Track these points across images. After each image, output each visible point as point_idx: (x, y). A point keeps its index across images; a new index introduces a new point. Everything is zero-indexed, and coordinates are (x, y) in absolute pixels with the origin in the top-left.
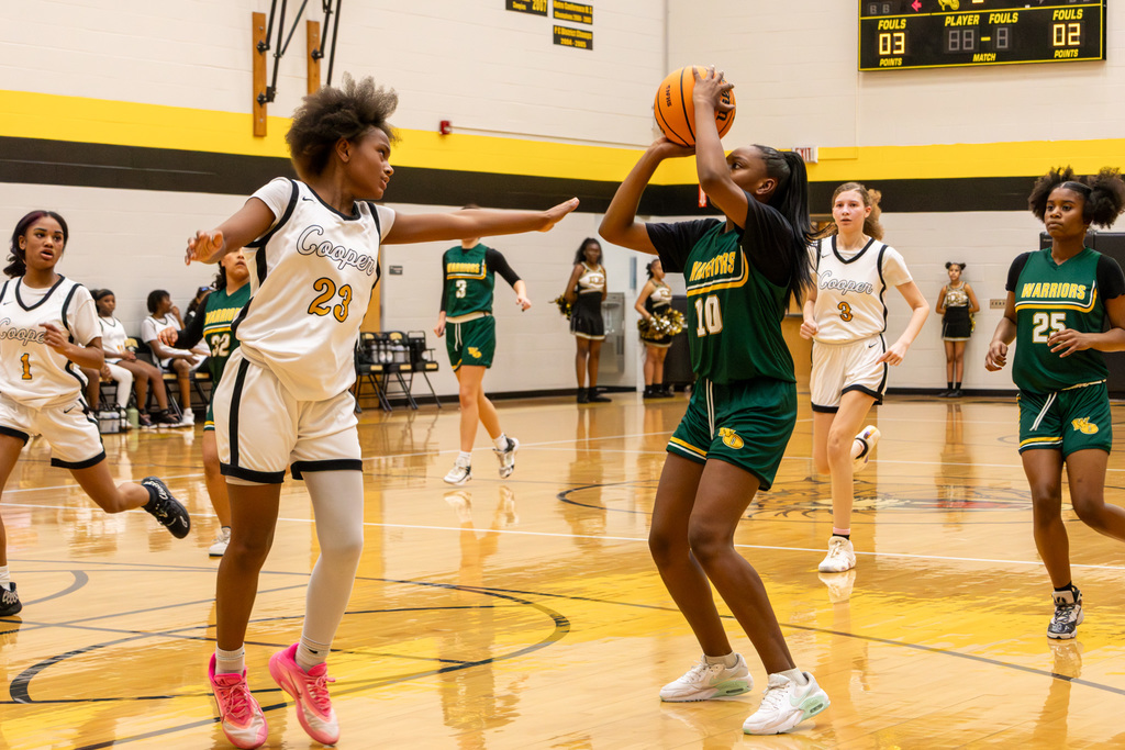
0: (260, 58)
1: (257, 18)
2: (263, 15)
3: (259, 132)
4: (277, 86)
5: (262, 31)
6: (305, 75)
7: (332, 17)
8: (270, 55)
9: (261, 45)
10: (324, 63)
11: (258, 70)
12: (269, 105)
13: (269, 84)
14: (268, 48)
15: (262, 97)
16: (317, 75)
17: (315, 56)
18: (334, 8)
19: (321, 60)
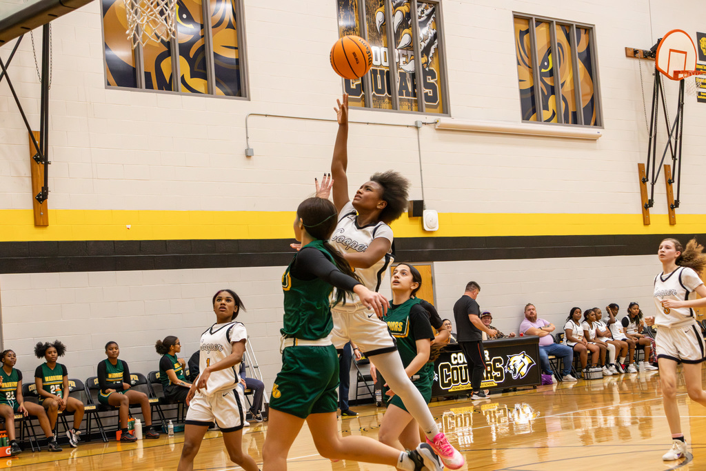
0: (643, 186)
1: (640, 166)
2: (643, 165)
3: (646, 222)
4: (654, 199)
5: (644, 172)
6: (666, 192)
7: (677, 162)
8: (649, 184)
9: (644, 179)
10: (675, 185)
11: (643, 192)
12: (650, 209)
13: (649, 198)
14: (648, 180)
15: (646, 205)
16: (672, 191)
17: (669, 182)
18: (677, 157)
19: (673, 184)
